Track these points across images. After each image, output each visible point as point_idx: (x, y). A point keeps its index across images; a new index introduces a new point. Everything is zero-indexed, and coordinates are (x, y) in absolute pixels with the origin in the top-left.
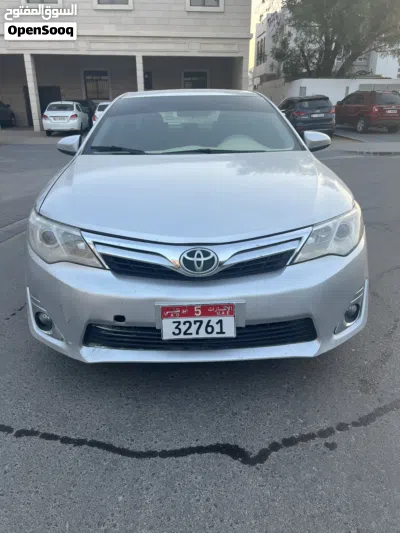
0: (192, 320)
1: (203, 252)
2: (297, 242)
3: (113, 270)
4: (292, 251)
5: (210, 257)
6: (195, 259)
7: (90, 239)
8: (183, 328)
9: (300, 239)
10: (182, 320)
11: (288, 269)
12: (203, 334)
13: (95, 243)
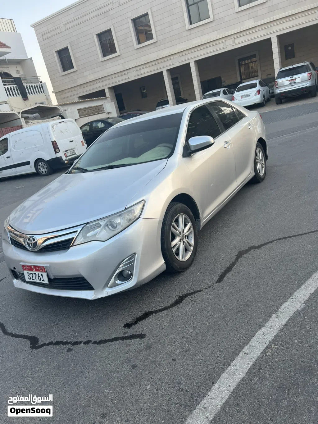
0: (33, 273)
1: (33, 238)
2: (75, 233)
4: (73, 238)
5: (35, 241)
6: (30, 242)
8: (31, 276)
9: (76, 231)
10: (30, 272)
11: (72, 249)
12: (38, 281)
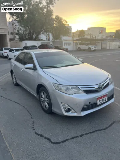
0: (101, 99)
3: (86, 93)
6: (100, 87)
7: (80, 87)
8: (100, 101)
10: (100, 100)
12: (103, 102)
13: (81, 88)
